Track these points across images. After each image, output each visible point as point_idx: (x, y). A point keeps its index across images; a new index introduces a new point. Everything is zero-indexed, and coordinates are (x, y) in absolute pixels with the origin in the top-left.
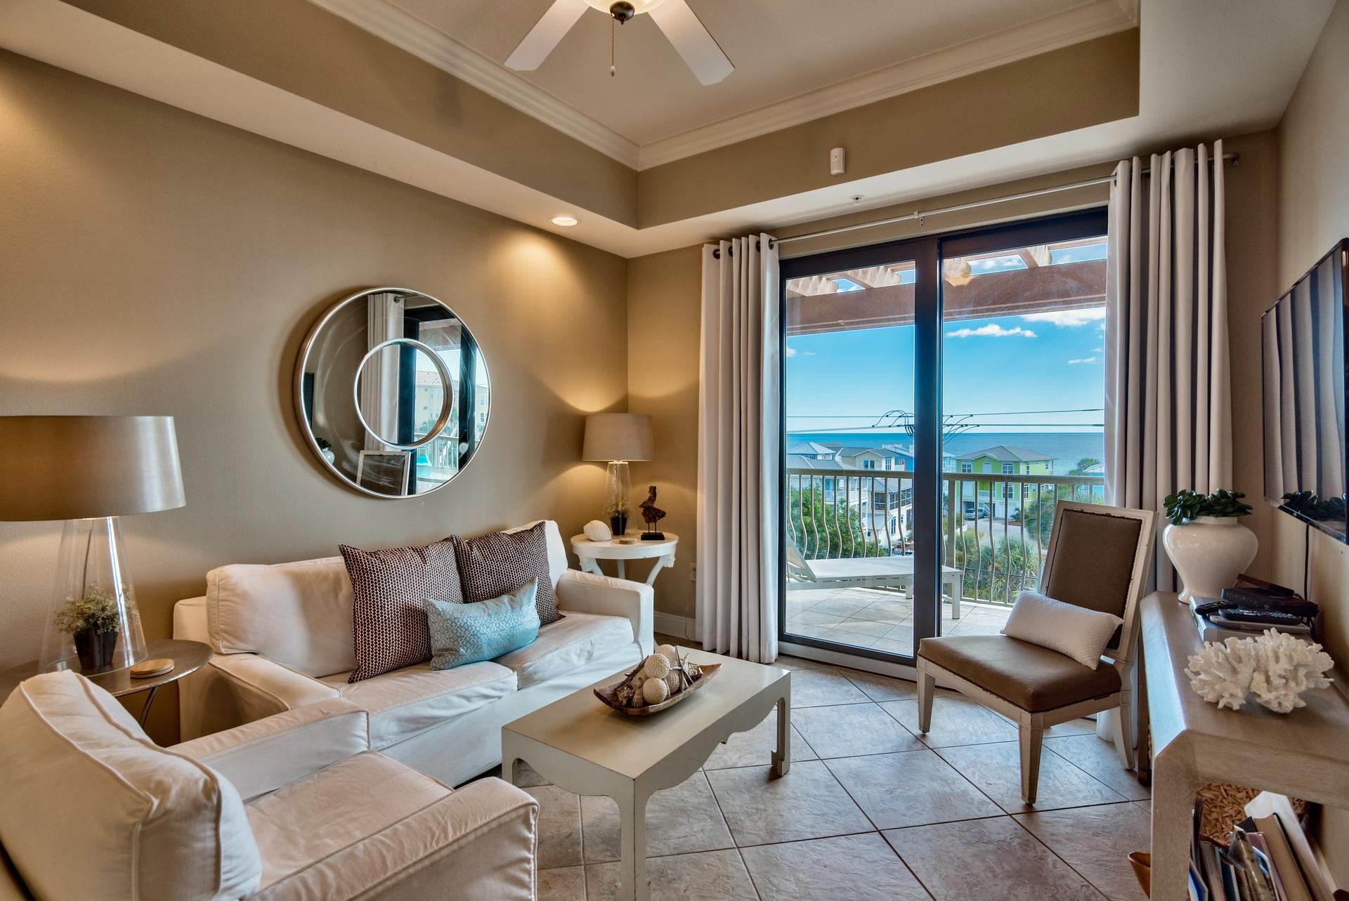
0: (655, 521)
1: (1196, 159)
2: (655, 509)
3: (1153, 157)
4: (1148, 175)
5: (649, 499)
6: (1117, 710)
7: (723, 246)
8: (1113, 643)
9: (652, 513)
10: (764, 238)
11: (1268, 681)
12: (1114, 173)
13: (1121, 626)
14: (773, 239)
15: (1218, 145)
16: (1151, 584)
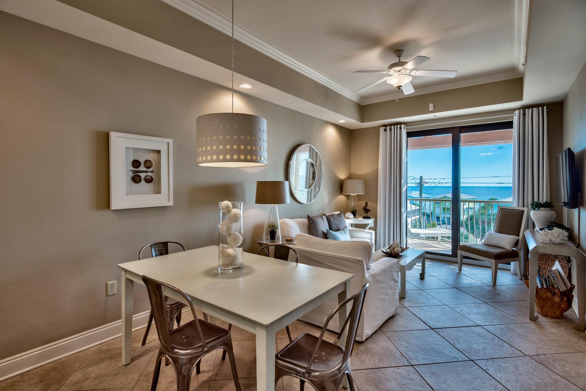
0: (368, 213)
1: (539, 110)
2: (367, 209)
3: (527, 110)
4: (525, 114)
5: (366, 206)
6: (517, 262)
7: (388, 128)
8: (516, 244)
9: (366, 210)
10: (403, 126)
11: (554, 237)
12: (515, 113)
13: (518, 239)
14: (405, 126)
15: (545, 107)
16: (527, 227)
